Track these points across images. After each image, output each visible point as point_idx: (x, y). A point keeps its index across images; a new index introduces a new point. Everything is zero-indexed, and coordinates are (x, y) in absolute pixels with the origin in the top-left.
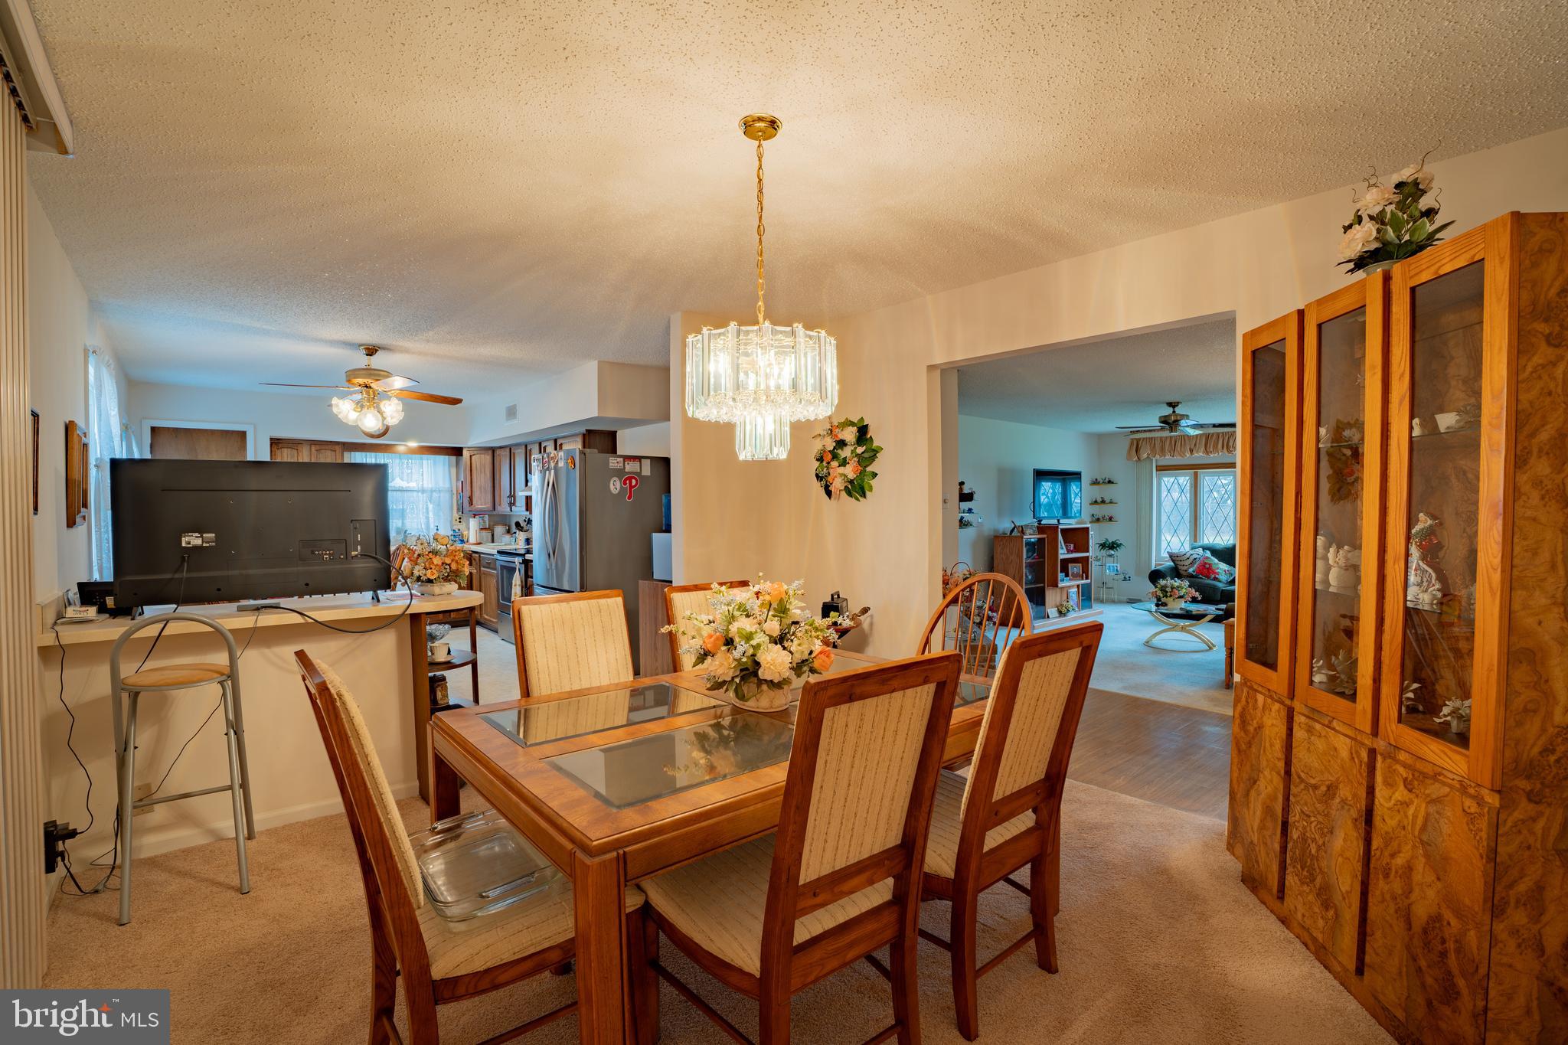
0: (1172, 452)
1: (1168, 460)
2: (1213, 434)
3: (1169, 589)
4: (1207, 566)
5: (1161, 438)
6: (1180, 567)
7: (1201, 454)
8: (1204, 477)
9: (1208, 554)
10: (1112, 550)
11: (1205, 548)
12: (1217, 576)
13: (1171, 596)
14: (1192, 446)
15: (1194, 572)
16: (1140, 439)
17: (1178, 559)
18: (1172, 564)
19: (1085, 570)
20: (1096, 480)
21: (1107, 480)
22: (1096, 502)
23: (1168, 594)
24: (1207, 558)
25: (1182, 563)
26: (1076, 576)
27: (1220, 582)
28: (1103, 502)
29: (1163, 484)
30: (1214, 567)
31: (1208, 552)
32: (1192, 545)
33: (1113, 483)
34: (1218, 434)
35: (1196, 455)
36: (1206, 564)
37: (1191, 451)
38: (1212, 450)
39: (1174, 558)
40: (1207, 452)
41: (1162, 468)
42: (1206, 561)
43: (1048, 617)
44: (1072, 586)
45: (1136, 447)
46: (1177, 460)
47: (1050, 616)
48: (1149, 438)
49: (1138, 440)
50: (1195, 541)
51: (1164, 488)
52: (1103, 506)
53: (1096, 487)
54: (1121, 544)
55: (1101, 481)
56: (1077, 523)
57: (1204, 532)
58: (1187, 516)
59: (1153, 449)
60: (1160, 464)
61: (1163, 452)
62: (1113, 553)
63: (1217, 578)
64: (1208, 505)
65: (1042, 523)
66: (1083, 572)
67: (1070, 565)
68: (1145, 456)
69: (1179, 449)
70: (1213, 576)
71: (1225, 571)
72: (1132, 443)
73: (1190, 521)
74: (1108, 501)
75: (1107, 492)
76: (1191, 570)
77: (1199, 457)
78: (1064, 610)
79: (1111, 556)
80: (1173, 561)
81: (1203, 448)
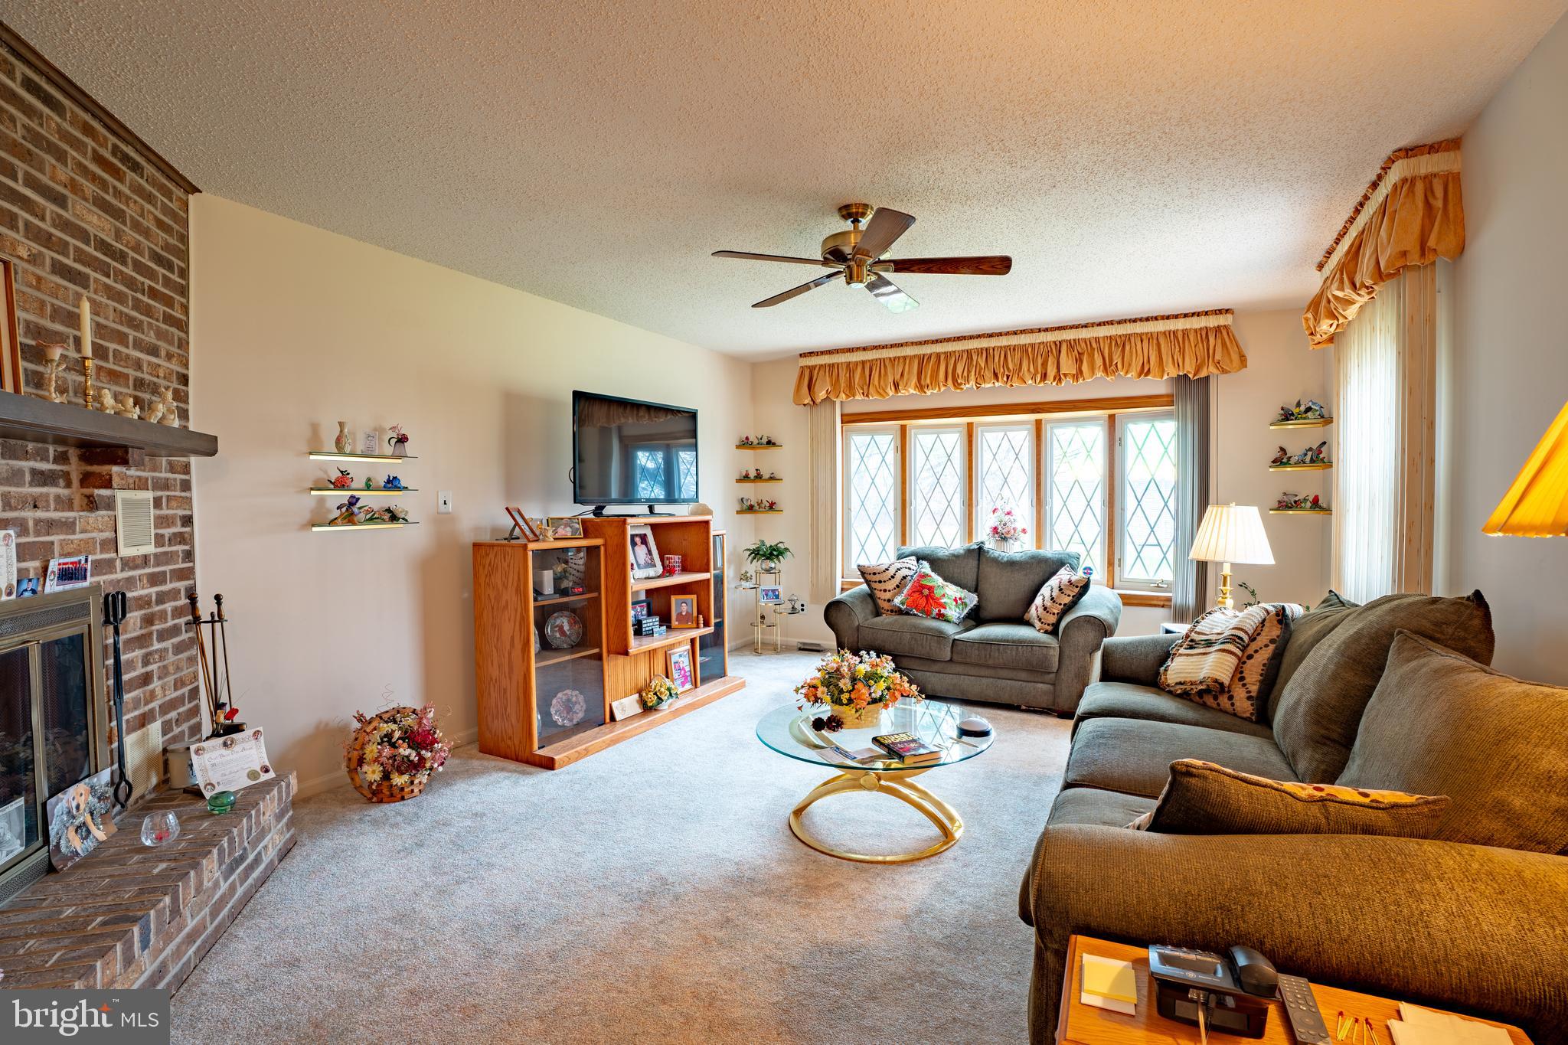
0: (865, 388)
1: (860, 404)
2: (930, 356)
3: (845, 684)
4: (926, 592)
5: (848, 364)
6: (878, 594)
7: (912, 391)
8: (916, 435)
9: (926, 568)
10: (772, 560)
11: (920, 558)
12: (943, 611)
13: (850, 701)
14: (898, 377)
15: (903, 604)
16: (814, 367)
17: (877, 578)
18: (865, 587)
19: (703, 607)
20: (747, 438)
21: (765, 440)
22: (746, 478)
23: (845, 697)
24: (924, 576)
25: (882, 586)
26: (687, 621)
27: (948, 621)
28: (759, 477)
29: (853, 448)
30: (938, 593)
31: (926, 564)
32: (898, 550)
33: (774, 444)
34: (938, 355)
35: (903, 392)
36: (923, 587)
37: (896, 386)
38: (928, 381)
39: (869, 577)
40: (921, 387)
41: (852, 418)
42: (924, 582)
43: (613, 718)
44: (680, 643)
45: (809, 379)
46: (874, 404)
47: (618, 716)
48: (829, 365)
49: (812, 369)
50: (904, 543)
51: (855, 455)
52: (761, 485)
53: (748, 453)
54: (787, 549)
55: (756, 442)
56: (693, 514)
57: (916, 527)
58: (891, 504)
59: (836, 384)
60: (849, 410)
61: (851, 391)
62: (773, 565)
63: (943, 615)
64: (921, 482)
65: (605, 512)
66: (699, 613)
67: (673, 598)
68: (822, 395)
69: (876, 383)
70: (935, 612)
71: (955, 600)
72: (802, 374)
73: (895, 509)
74: (766, 476)
75: (768, 463)
76: (897, 601)
77: (909, 397)
78: (651, 699)
79: (769, 571)
80: (868, 582)
81: (914, 380)
